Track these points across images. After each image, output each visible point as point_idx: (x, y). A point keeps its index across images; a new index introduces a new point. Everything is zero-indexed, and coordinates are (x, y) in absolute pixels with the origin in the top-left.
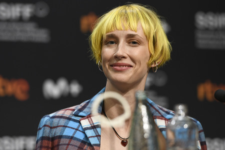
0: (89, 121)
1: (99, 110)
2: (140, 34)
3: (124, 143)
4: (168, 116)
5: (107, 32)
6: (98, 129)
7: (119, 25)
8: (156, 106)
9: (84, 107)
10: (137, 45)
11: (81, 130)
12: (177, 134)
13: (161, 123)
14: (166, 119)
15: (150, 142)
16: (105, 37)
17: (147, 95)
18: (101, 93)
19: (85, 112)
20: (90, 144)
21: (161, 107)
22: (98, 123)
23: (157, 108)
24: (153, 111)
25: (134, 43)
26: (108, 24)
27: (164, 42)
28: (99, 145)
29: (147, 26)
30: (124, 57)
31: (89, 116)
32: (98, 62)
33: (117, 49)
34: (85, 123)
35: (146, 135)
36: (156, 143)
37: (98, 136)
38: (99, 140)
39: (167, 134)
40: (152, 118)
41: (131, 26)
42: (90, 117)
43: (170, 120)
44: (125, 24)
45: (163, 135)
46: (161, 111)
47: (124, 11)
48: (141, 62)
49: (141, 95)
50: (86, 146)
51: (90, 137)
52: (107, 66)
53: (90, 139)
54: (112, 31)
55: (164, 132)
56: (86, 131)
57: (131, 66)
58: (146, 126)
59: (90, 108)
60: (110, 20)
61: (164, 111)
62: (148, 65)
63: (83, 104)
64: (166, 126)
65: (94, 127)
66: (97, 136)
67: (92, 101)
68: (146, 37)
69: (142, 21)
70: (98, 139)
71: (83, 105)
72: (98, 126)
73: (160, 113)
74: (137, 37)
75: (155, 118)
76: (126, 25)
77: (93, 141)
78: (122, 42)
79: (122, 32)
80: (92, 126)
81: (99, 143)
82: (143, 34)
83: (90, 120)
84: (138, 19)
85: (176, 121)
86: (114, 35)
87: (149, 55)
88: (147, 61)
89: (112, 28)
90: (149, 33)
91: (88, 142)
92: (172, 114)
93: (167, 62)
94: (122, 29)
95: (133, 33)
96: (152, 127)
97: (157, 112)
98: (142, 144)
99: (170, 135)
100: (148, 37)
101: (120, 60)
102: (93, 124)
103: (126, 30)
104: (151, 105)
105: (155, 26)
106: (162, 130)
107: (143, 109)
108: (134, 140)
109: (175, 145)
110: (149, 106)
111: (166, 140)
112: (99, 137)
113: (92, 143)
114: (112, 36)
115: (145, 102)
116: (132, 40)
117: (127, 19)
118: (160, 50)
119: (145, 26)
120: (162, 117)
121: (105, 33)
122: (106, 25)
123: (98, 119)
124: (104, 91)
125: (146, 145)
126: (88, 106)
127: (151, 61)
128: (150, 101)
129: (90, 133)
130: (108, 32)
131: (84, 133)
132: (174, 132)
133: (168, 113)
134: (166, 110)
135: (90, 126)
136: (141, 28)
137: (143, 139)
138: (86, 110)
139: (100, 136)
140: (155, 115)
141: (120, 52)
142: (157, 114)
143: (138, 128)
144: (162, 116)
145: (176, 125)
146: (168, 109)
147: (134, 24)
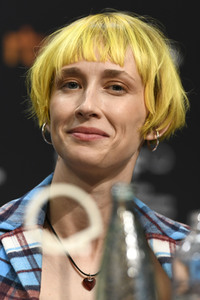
0: (19, 240)
1: (39, 219)
2: (129, 72)
3: (88, 284)
4: (176, 235)
5: (64, 64)
6: (37, 257)
7: (89, 50)
8: (153, 214)
9: (9, 212)
10: (122, 92)
11: (3, 258)
12: (193, 269)
13: (161, 248)
14: (171, 240)
15: (139, 284)
16: (59, 73)
17: (135, 190)
18: (44, 186)
19: (10, 223)
20: (19, 286)
21: (161, 216)
22: (37, 243)
23: (155, 219)
24: (146, 223)
25: (117, 88)
26: (67, 49)
27: (174, 91)
28: (37, 288)
29: (145, 56)
30: (95, 115)
31: (19, 230)
32: (42, 124)
33: (83, 97)
34: (11, 244)
35: (132, 271)
36: (151, 288)
37: (37, 270)
38: (39, 278)
39: (173, 269)
40: (144, 237)
41: (113, 54)
42: (21, 232)
43: (179, 241)
44: (101, 49)
45: (164, 272)
46: (161, 224)
47: (99, 25)
48: (128, 128)
49: (124, 191)
50: (12, 290)
51: (20, 272)
52: (61, 133)
53: (20, 275)
54: (75, 62)
55: (167, 266)
56: (13, 260)
57: (106, 135)
58: (133, 254)
59: (22, 214)
60: (71, 41)
61: (167, 224)
62: (142, 134)
63: (7, 206)
64: (171, 254)
65: (29, 252)
66: (33, 270)
67: (27, 201)
68: (142, 77)
69: (135, 46)
70: (37, 277)
71: (7, 209)
72: (36, 251)
73: (159, 228)
74: (123, 76)
75: (151, 238)
76: (103, 52)
77: (26, 280)
78: (93, 84)
79: (94, 64)
80: (24, 251)
81: (37, 284)
82: (136, 71)
83: (21, 238)
84: (127, 42)
85: (192, 244)
86: (79, 70)
87: (144, 114)
88: (140, 126)
89: (74, 56)
90: (148, 71)
91: (16, 281)
92: (184, 231)
93: (178, 132)
94: (95, 59)
95: (116, 68)
96: (144, 254)
97: (154, 227)
98: (123, 288)
99: (180, 272)
100: (145, 79)
101: (87, 119)
102: (27, 245)
103: (103, 61)
104: (143, 212)
105: (160, 57)
106: (163, 261)
107: (128, 220)
108: (109, 280)
109: (190, 291)
110: (138, 214)
111: (172, 281)
112: (38, 272)
113: (24, 284)
114: (74, 73)
115: (131, 206)
116: (113, 83)
117: (105, 40)
118: (167, 105)
119: (140, 56)
120: (164, 236)
121: (60, 64)
122: (62, 50)
123: (35, 236)
124: (50, 183)
125: (131, 291)
126: (17, 211)
127: (148, 126)
128: (141, 204)
129: (20, 264)
130: (67, 64)
131: (9, 263)
132: (187, 265)
133: (176, 229)
134: (171, 222)
135: (21, 249)
136: (132, 60)
137: (126, 278)
138: (13, 218)
139: (40, 270)
140: (149, 231)
141: (88, 105)
142: (153, 230)
143: (116, 256)
144: (164, 234)
145: (192, 252)
146: (175, 220)
147: (118, 51)
